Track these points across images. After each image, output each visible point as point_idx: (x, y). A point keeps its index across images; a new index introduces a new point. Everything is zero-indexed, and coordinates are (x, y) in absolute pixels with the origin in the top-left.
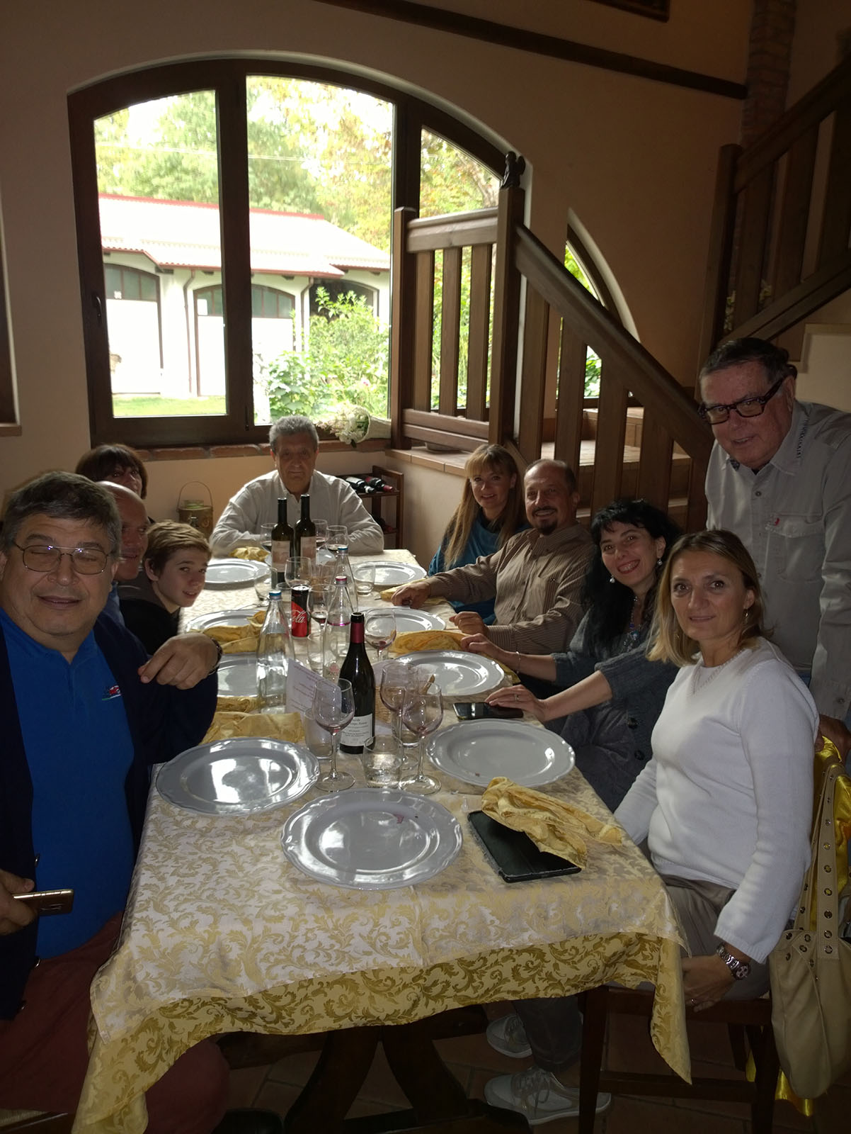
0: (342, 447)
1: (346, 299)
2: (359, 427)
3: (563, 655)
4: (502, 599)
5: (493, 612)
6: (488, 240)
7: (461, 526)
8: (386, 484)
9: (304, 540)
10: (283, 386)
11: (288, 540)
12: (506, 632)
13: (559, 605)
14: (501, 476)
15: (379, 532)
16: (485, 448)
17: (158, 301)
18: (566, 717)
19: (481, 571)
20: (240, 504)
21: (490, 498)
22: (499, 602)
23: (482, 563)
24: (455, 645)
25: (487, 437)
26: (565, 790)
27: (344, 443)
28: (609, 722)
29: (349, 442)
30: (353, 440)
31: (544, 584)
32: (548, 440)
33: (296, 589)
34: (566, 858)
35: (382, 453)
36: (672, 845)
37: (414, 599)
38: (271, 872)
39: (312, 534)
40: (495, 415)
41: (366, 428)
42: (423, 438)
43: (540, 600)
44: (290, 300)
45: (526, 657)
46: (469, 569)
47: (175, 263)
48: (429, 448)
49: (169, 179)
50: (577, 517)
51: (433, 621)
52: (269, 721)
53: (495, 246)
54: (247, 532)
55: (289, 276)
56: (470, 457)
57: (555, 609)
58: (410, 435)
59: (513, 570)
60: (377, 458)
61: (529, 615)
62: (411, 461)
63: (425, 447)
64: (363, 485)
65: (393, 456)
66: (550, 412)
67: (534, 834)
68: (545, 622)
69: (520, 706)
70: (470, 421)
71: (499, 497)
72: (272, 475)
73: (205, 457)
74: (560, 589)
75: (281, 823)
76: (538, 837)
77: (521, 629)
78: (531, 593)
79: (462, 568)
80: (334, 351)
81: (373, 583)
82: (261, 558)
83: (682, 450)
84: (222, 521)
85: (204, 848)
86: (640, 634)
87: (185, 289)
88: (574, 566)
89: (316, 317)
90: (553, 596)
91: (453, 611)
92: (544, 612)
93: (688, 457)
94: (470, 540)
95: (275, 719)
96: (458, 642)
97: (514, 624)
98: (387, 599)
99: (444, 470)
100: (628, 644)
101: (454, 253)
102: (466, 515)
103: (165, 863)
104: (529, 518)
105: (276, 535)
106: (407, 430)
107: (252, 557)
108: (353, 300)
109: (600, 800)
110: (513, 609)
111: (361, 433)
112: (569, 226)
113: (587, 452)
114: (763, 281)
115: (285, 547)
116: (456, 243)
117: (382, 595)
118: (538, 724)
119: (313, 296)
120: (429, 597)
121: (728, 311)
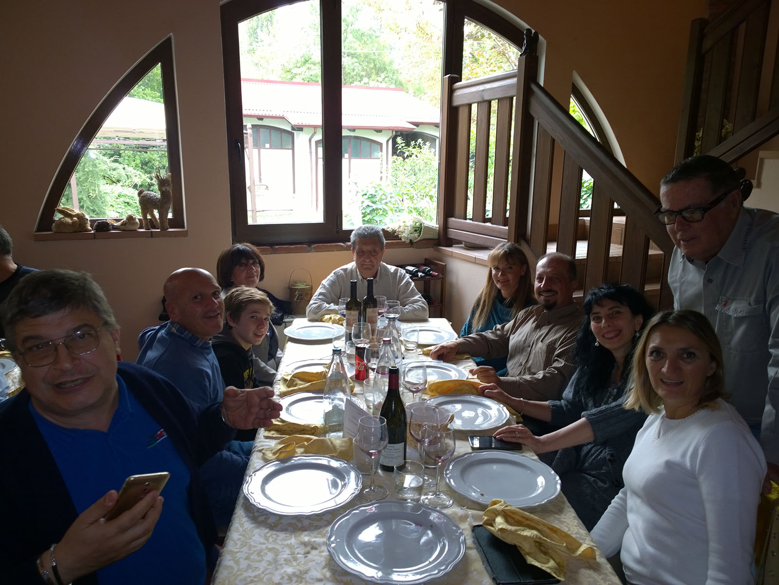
0: (403, 245)
1: (416, 144)
2: (416, 231)
3: (557, 403)
4: (512, 357)
5: (506, 367)
6: (510, 95)
7: (485, 301)
8: (433, 271)
9: (369, 310)
10: (371, 204)
11: (358, 310)
12: (514, 383)
13: (555, 365)
14: (513, 267)
15: (426, 307)
16: (504, 245)
17: (293, 149)
18: (557, 451)
19: (497, 336)
20: (329, 285)
21: (505, 283)
22: (510, 359)
23: (498, 330)
24: (474, 391)
25: (507, 238)
26: (551, 511)
27: (404, 242)
28: (592, 455)
29: (408, 241)
30: (411, 240)
31: (545, 348)
32: (552, 241)
33: (359, 346)
34: (549, 571)
35: (432, 249)
36: (639, 562)
37: (445, 355)
38: (317, 563)
39: (375, 306)
40: (513, 222)
41: (420, 232)
42: (461, 239)
43: (542, 359)
44: (379, 146)
45: (528, 403)
46: (489, 334)
47: (304, 124)
48: (465, 246)
49: (304, 68)
50: (573, 296)
51: (459, 372)
52: (330, 443)
53: (515, 98)
54: (332, 304)
55: (379, 131)
56: (492, 252)
57: (553, 368)
58: (452, 236)
59: (522, 335)
60: (427, 253)
61: (533, 370)
62: (452, 255)
63: (463, 245)
64: (417, 272)
65: (439, 251)
66: (554, 219)
67: (524, 548)
68: (544, 376)
69: (521, 441)
70: (495, 226)
71: (511, 281)
72: (351, 265)
73: (308, 252)
74: (557, 353)
75: (329, 523)
76: (527, 550)
77: (526, 381)
78: (535, 353)
79: (483, 333)
80: (407, 180)
81: (417, 343)
82: (340, 323)
83: (658, 248)
84: (316, 296)
85: (271, 540)
86: (619, 389)
87: (310, 140)
88: (569, 335)
89: (395, 157)
90: (552, 358)
91: (475, 364)
92: (544, 369)
93: (662, 252)
94: (491, 311)
95: (334, 442)
96: (477, 389)
97: (520, 377)
98: (427, 354)
99: (475, 262)
100: (609, 397)
101: (486, 105)
102: (489, 294)
103: (241, 550)
104: (536, 296)
105: (349, 307)
106: (449, 233)
107: (334, 322)
108: (421, 145)
109: (581, 522)
110: (521, 365)
111: (416, 235)
112: (573, 83)
113: (582, 250)
114: (725, 120)
115: (355, 315)
116: (486, 98)
117: (423, 351)
118: (533, 456)
119: (395, 143)
120: (457, 353)
121: (697, 144)
